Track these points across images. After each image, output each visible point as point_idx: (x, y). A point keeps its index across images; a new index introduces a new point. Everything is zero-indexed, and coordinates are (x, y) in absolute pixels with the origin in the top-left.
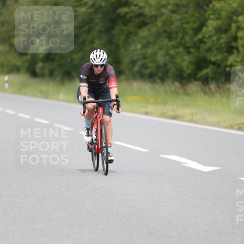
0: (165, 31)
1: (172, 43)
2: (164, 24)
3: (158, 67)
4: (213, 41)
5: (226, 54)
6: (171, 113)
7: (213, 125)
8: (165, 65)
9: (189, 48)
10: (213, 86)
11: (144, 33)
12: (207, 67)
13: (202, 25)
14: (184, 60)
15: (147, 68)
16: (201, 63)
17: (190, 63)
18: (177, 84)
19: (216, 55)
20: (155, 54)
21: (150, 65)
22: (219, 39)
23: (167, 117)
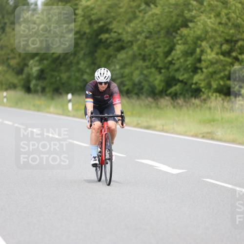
0: (140, 54)
1: (146, 64)
2: (139, 48)
3: (134, 85)
4: (180, 62)
5: (191, 74)
6: (145, 124)
7: (181, 134)
8: (140, 83)
9: (161, 68)
10: (180, 101)
11: (122, 55)
12: (176, 85)
13: (172, 49)
14: (156, 79)
15: (124, 85)
16: (170, 82)
17: (161, 81)
18: (150, 99)
19: (183, 75)
20: (132, 74)
21: (127, 83)
22: (186, 61)
23: (141, 128)
